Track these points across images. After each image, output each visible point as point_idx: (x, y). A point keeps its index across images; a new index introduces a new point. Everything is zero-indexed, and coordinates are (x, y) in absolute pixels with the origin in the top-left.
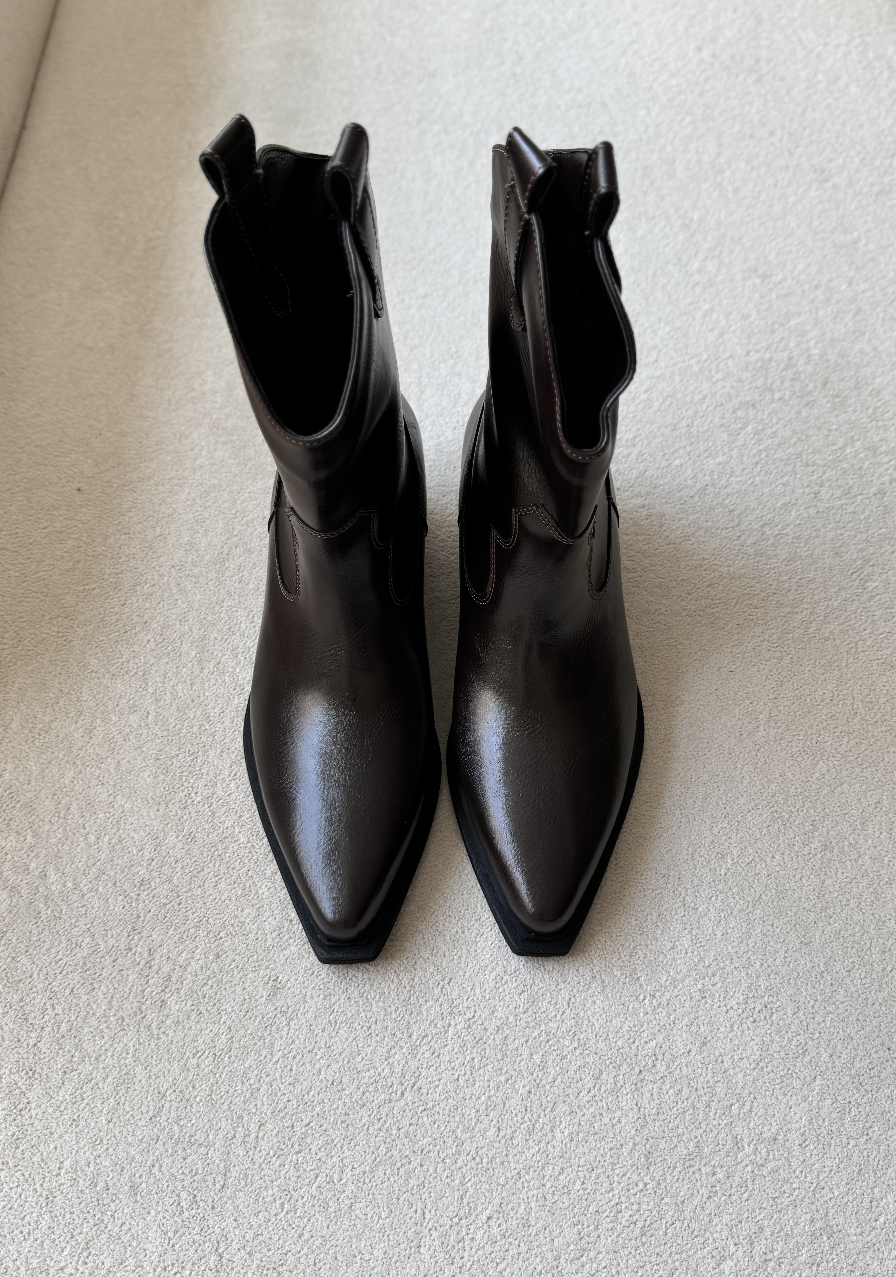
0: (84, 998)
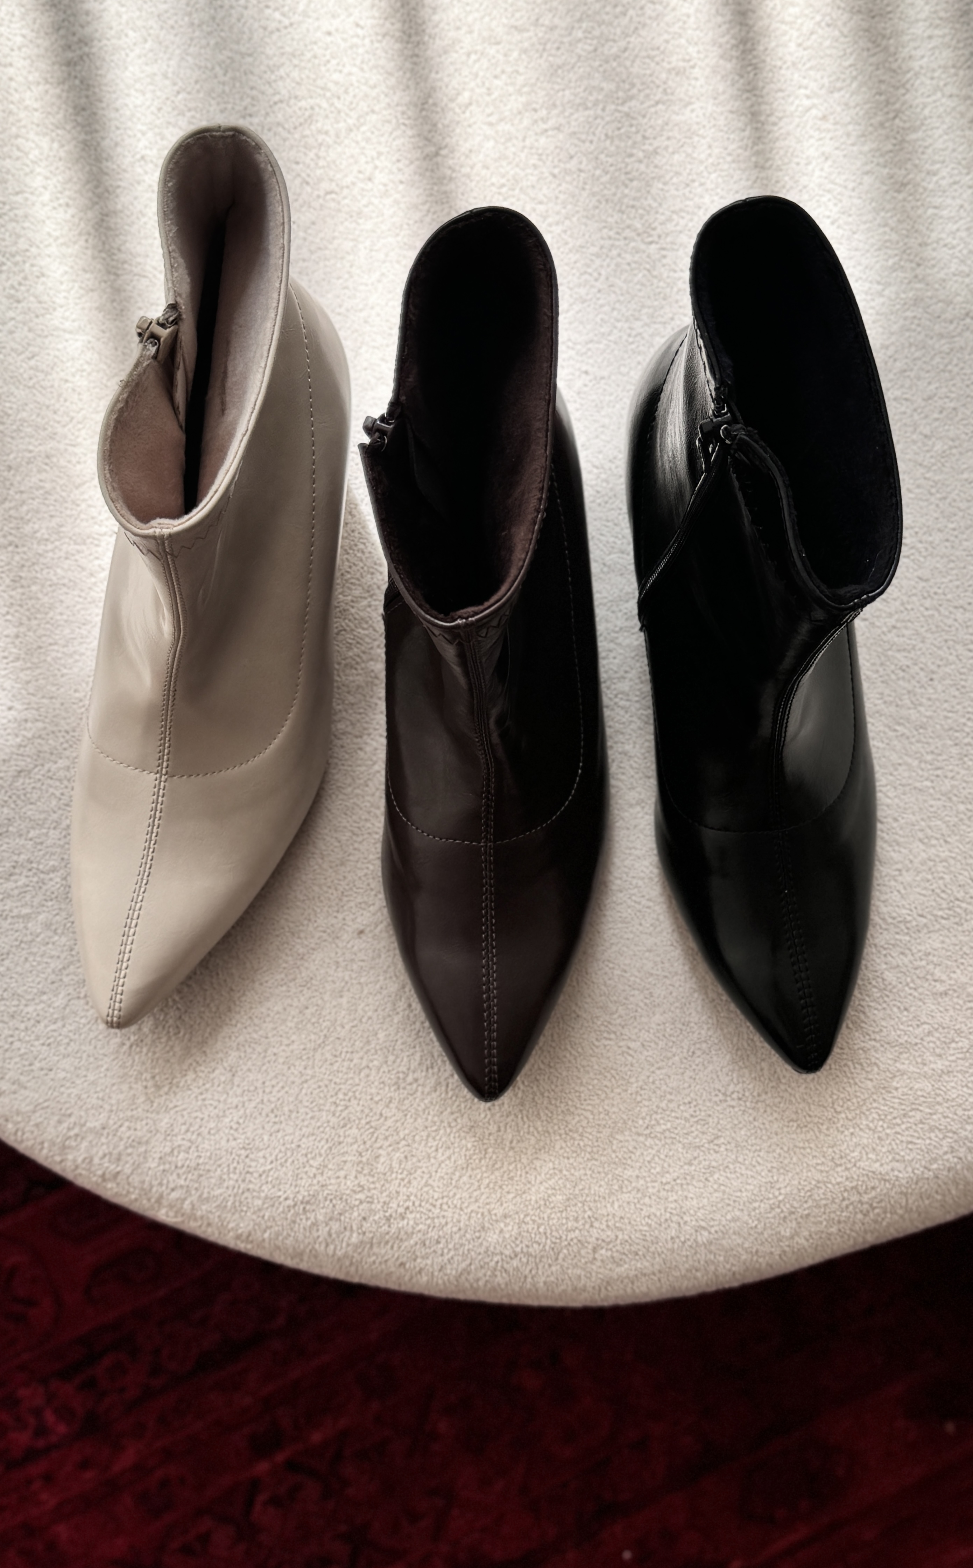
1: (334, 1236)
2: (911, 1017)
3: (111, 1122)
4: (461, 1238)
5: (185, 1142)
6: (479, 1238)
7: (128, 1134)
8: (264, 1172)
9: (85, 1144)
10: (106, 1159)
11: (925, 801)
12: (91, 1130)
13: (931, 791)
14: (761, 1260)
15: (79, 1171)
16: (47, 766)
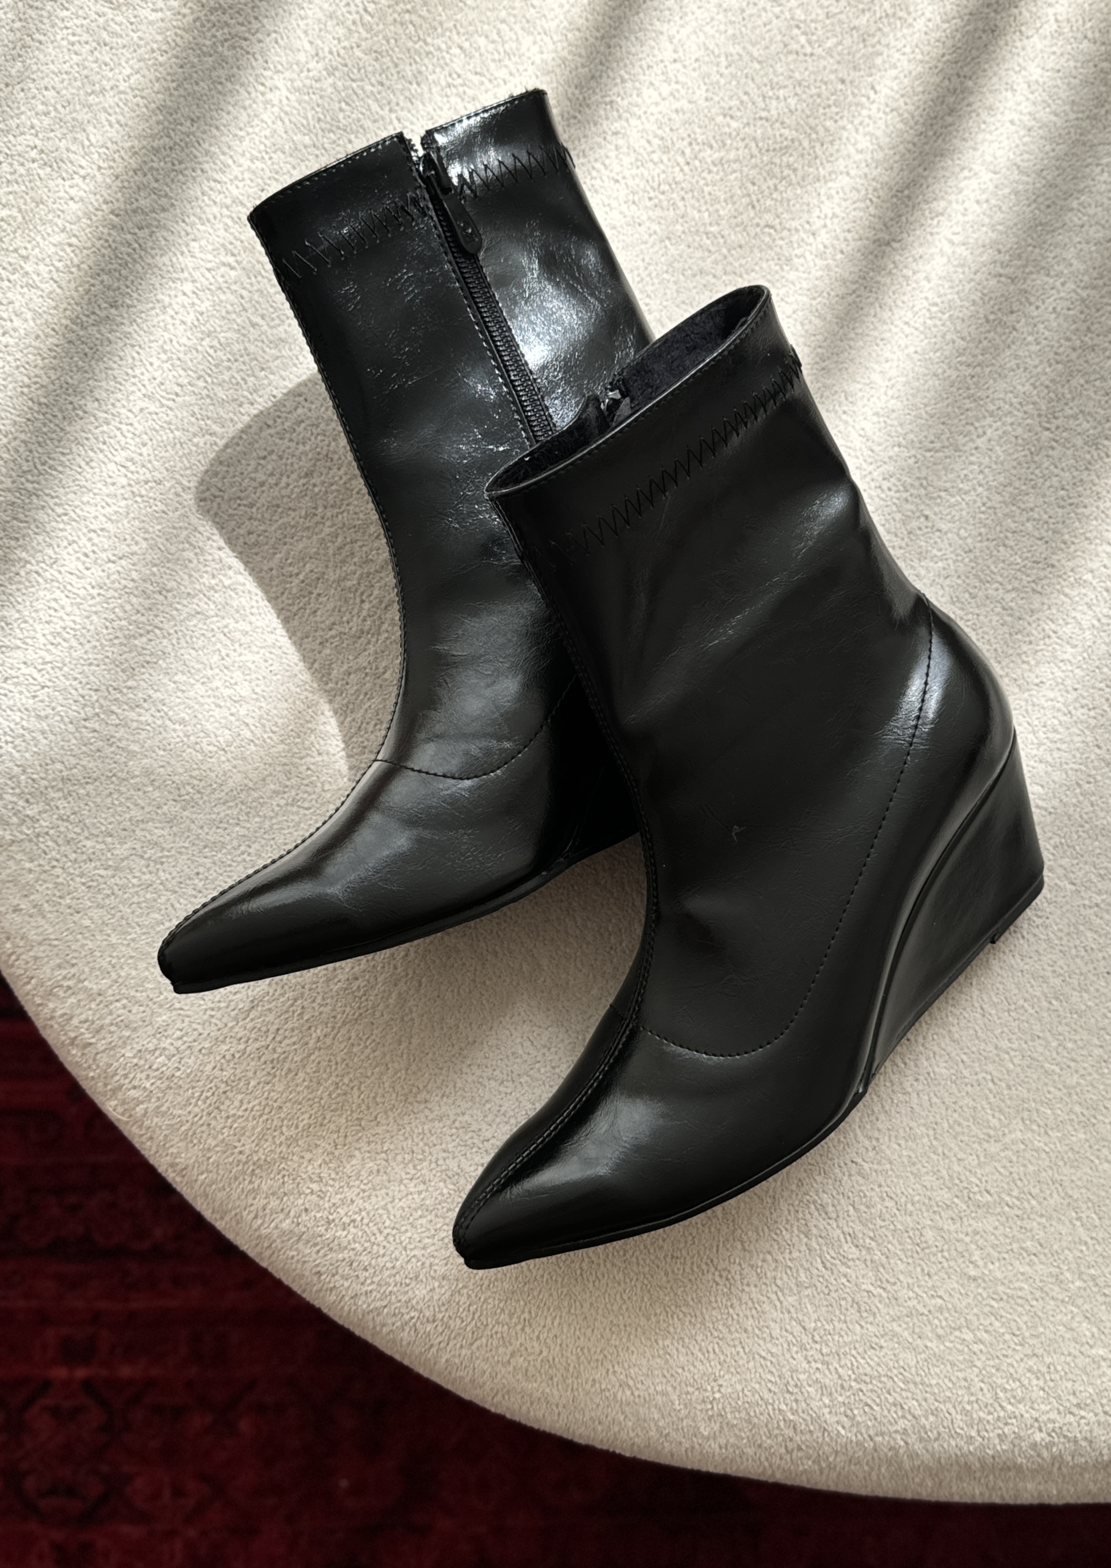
1: (268, 1211)
2: (930, 1284)
3: (110, 992)
4: (390, 1276)
5: (172, 1048)
6: (407, 1285)
7: (121, 1011)
8: (234, 1115)
9: (73, 1000)
10: (86, 1025)
11: (1046, 1084)
12: (86, 989)
13: (1056, 1077)
14: (666, 1444)
15: (53, 1022)
16: (225, 622)
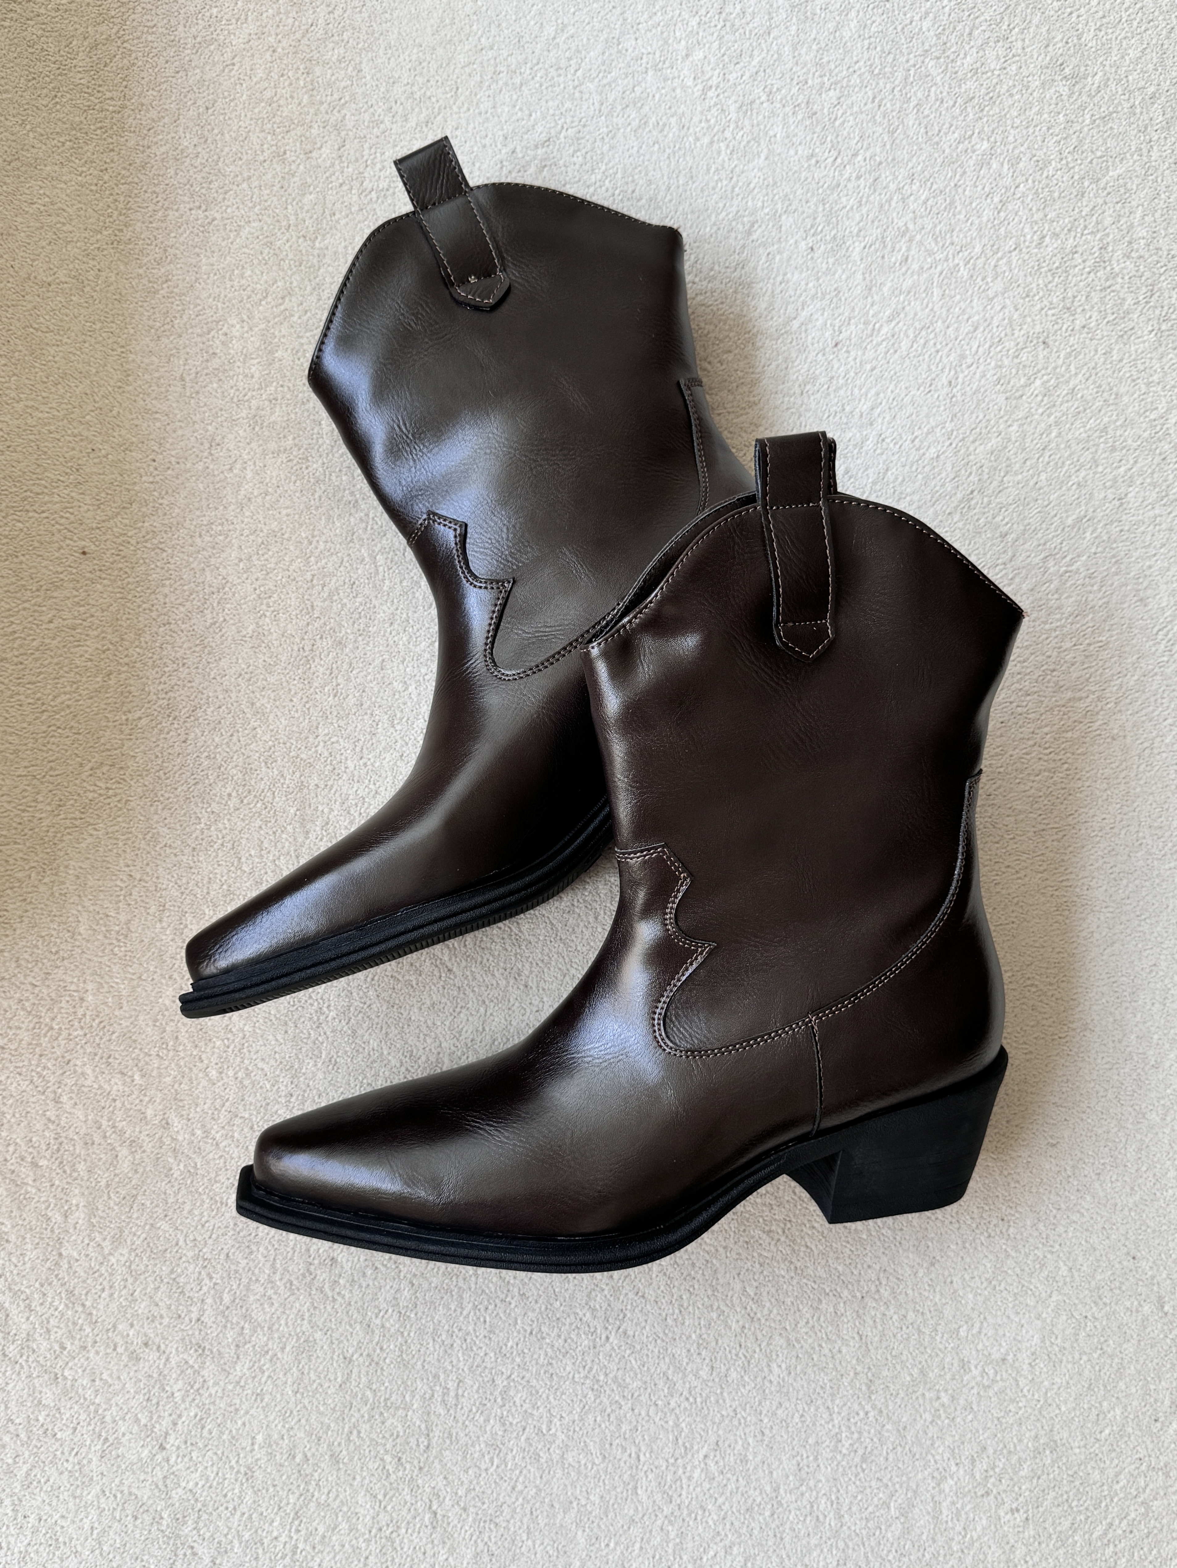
0: (243, 1262)
